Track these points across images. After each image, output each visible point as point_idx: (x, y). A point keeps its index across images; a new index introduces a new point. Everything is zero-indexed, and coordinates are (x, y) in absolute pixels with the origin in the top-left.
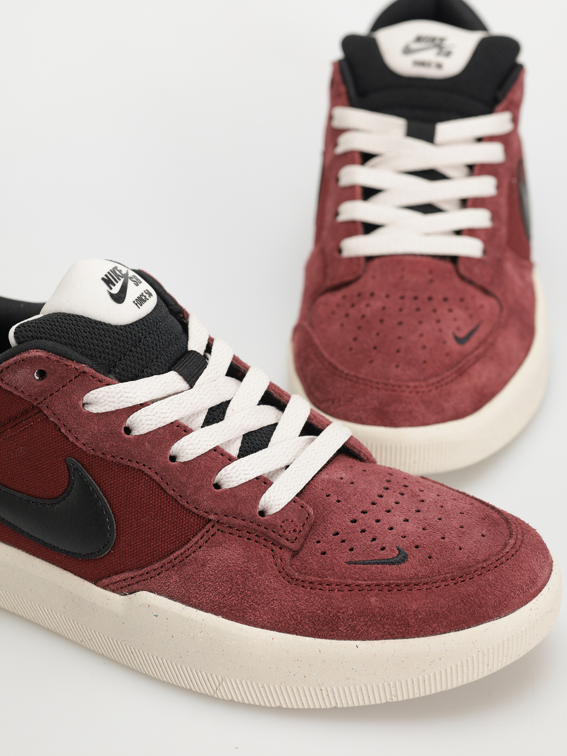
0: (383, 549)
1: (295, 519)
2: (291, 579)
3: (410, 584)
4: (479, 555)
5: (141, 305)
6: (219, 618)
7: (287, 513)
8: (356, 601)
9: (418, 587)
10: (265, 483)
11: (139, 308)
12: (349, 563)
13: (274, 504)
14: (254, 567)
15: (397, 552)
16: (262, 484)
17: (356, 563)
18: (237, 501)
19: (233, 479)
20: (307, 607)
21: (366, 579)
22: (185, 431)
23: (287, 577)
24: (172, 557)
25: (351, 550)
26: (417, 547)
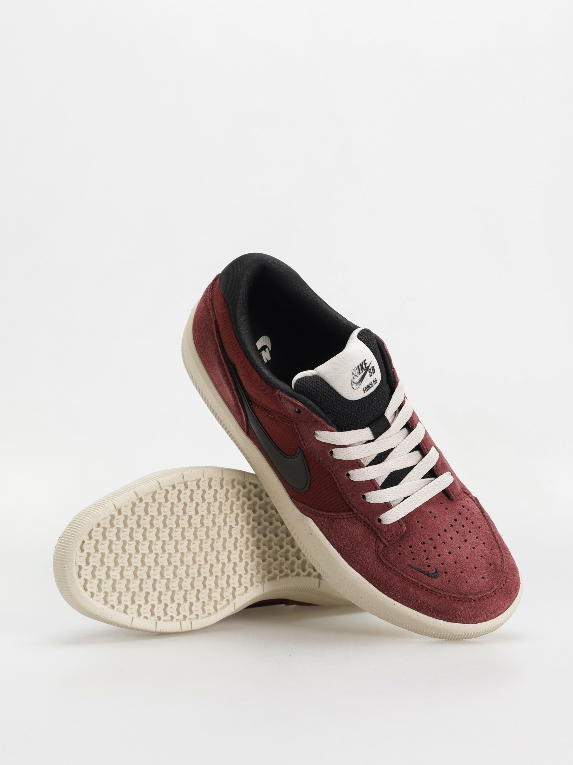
0: (429, 566)
1: (394, 531)
2: (378, 558)
3: (433, 590)
4: (474, 590)
5: (367, 391)
6: (338, 555)
7: (391, 527)
8: (403, 586)
9: (436, 594)
10: (388, 507)
11: (365, 393)
12: (410, 566)
13: (386, 521)
14: (364, 543)
15: (435, 571)
16: (386, 507)
17: (412, 567)
18: (370, 510)
19: (372, 500)
20: (380, 575)
21: (413, 577)
22: (359, 466)
23: (377, 556)
24: (329, 514)
25: (414, 559)
26: (446, 573)
